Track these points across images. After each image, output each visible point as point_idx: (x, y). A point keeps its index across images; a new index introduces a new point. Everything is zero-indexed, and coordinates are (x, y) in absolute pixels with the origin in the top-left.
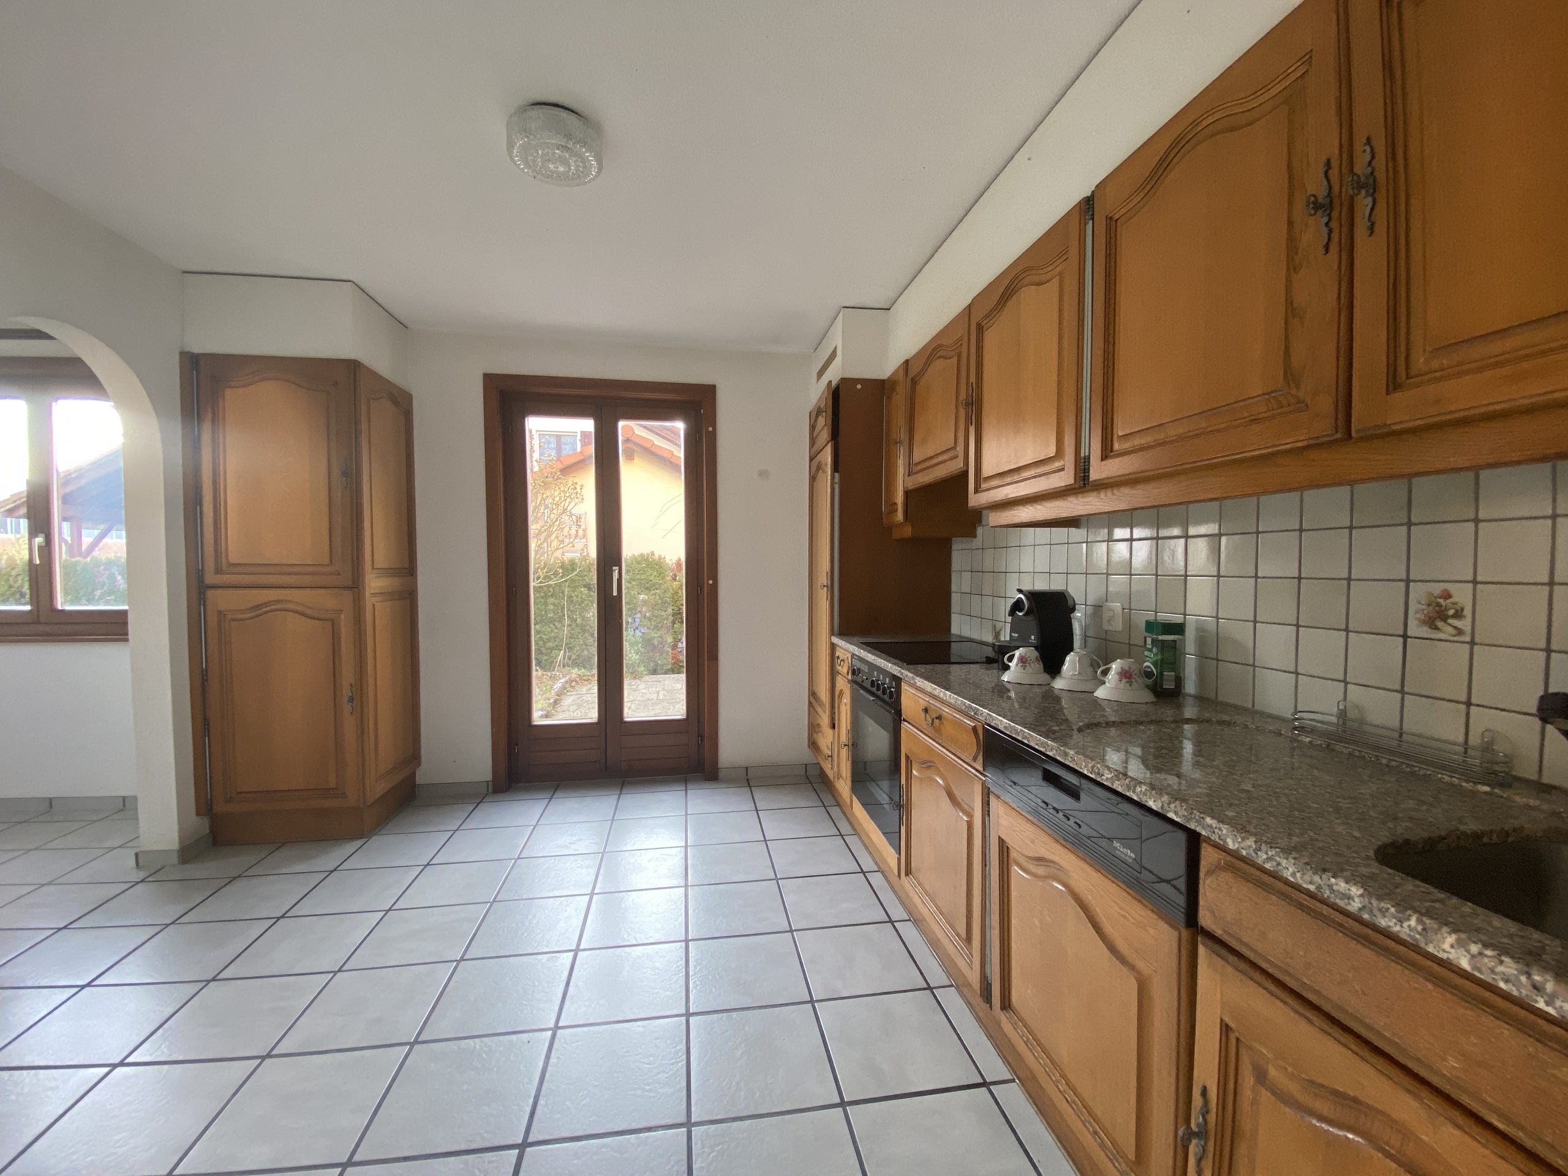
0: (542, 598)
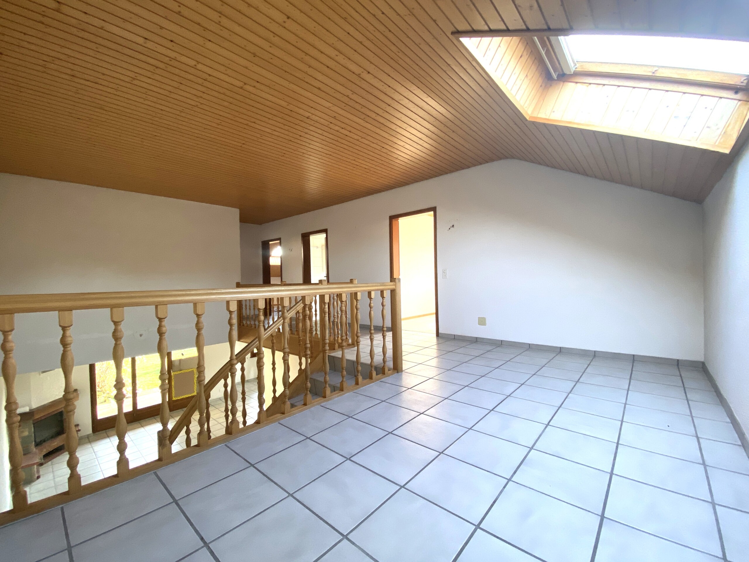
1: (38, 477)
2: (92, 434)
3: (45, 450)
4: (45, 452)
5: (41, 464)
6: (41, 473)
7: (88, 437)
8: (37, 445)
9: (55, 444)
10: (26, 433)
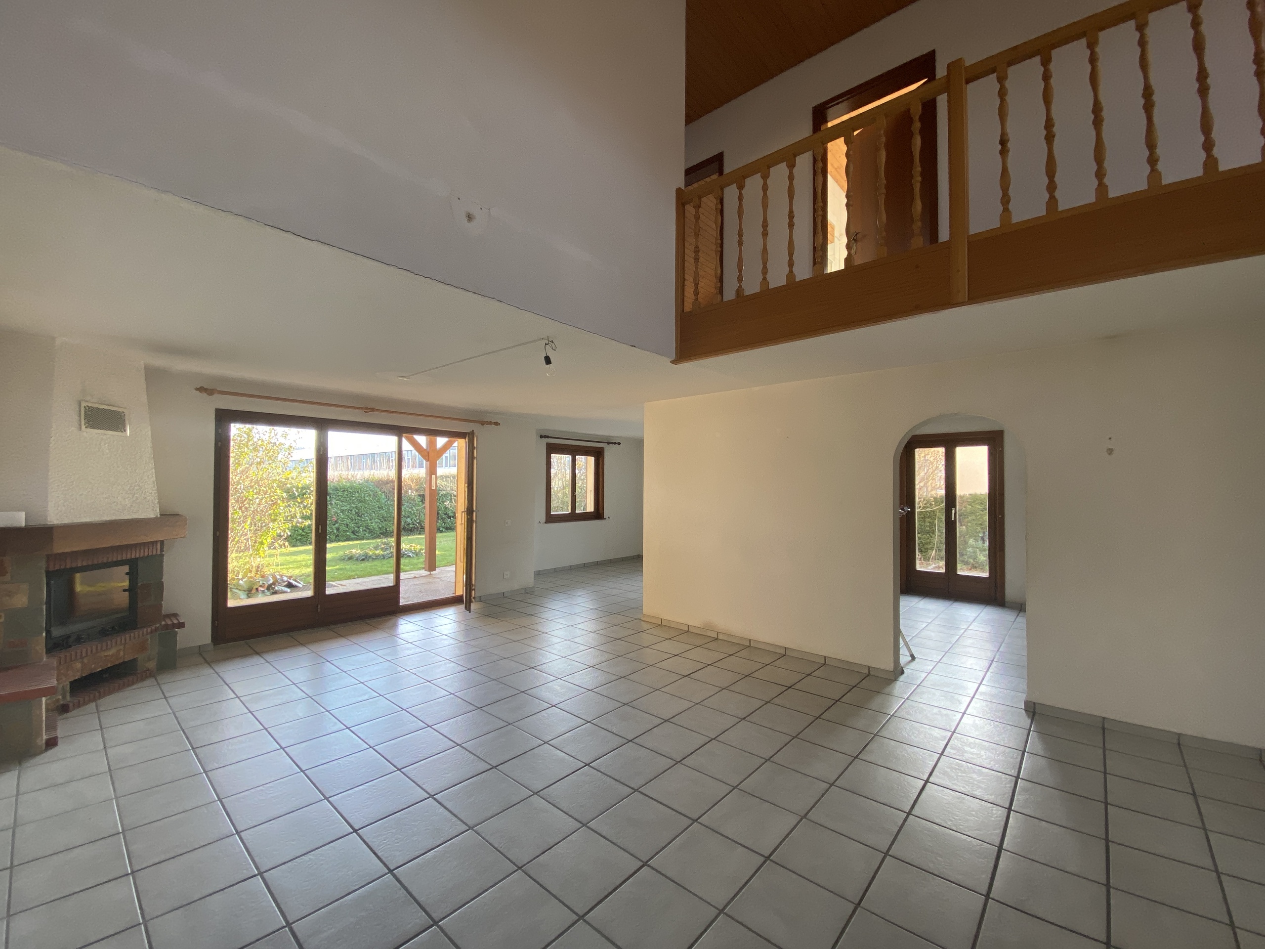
0: (922, 518)
1: (52, 743)
2: (212, 646)
3: (78, 665)
4: (77, 670)
5: (64, 709)
6: (60, 733)
7: (200, 651)
8: (55, 646)
9: (110, 653)
10: (21, 600)
